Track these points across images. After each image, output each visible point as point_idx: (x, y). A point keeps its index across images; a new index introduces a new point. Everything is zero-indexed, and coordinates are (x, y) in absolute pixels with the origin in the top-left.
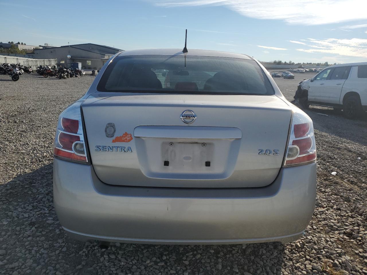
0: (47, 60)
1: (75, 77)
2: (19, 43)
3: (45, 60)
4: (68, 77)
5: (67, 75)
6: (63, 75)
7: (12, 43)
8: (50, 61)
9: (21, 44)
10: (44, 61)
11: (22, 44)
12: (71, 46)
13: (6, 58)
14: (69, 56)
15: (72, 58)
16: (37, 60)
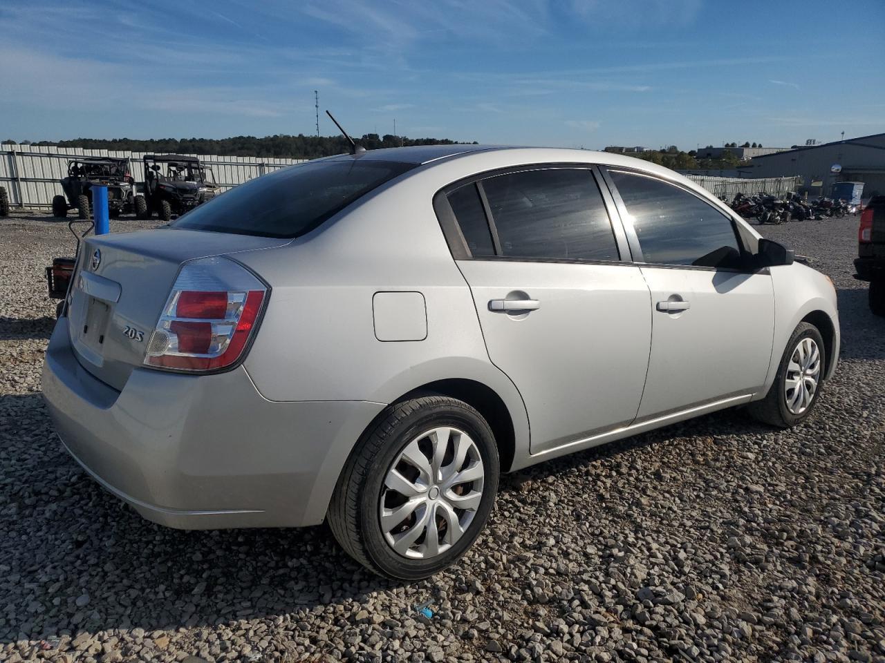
0: (774, 179)
1: (815, 219)
2: (747, 145)
3: (768, 179)
4: (785, 221)
5: (783, 216)
6: (771, 215)
7: (733, 145)
8: (780, 182)
9: (751, 147)
10: (764, 182)
11: (754, 146)
12: (849, 142)
13: (703, 180)
14: (836, 168)
15: (845, 172)
16: (746, 180)
